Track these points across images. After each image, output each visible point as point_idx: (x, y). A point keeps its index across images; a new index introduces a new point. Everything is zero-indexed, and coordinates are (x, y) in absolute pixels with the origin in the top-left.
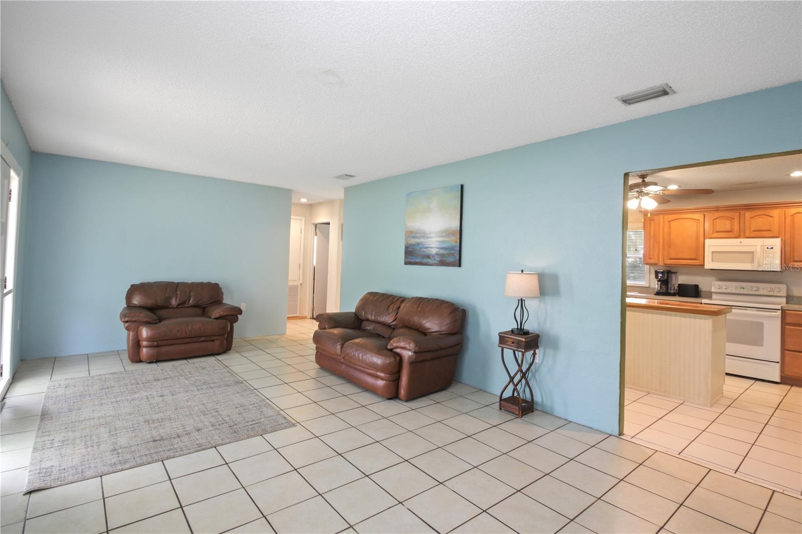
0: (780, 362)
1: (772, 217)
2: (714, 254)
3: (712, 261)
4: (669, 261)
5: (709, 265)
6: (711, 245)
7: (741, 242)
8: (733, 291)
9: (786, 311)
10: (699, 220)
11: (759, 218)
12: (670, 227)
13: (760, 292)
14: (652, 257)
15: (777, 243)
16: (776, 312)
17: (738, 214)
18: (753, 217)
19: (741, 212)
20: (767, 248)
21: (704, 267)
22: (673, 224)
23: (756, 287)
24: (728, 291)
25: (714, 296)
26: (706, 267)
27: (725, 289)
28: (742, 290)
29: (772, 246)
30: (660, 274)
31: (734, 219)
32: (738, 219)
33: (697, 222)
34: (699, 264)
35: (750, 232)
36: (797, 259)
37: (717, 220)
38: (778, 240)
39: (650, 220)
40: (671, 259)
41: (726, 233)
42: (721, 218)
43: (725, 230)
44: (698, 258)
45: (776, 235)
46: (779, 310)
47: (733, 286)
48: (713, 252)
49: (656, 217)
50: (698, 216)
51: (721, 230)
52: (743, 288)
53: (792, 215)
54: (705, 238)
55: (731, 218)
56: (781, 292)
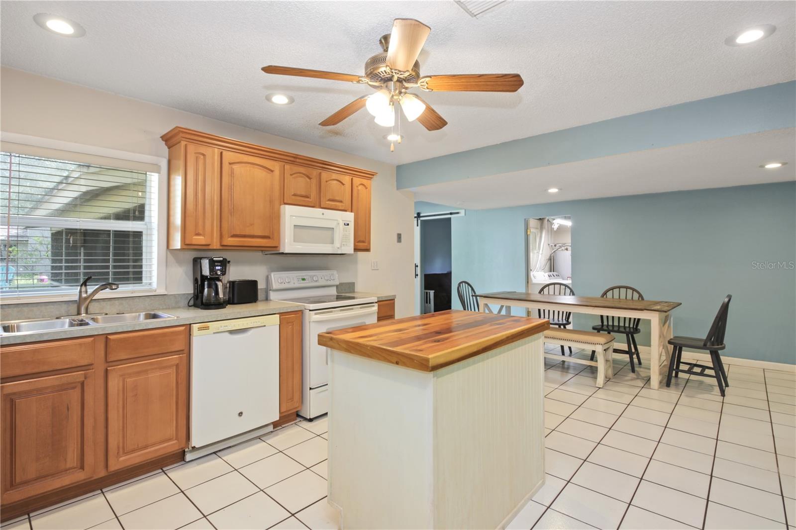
1: (344, 184)
2: (296, 230)
3: (294, 241)
5: (290, 247)
7: (323, 214)
10: (272, 171)
12: (232, 174)
13: (320, 283)
14: (200, 231)
15: (351, 218)
16: (374, 306)
17: (315, 173)
18: (328, 181)
20: (344, 224)
21: (278, 250)
26: (287, 250)
27: (289, 282)
28: (304, 282)
29: (348, 222)
30: (218, 266)
31: (311, 179)
32: (316, 180)
33: (272, 175)
34: (273, 246)
35: (326, 201)
36: (361, 239)
37: (294, 176)
38: (352, 214)
39: (197, 153)
40: (235, 236)
41: (303, 199)
42: (298, 175)
43: (303, 193)
44: (271, 236)
45: (348, 208)
46: (376, 303)
47: (294, 278)
48: (294, 225)
49: (208, 150)
50: (272, 165)
51: (298, 193)
52: (304, 279)
53: (357, 186)
54: (284, 204)
55: (308, 177)
56: (335, 280)
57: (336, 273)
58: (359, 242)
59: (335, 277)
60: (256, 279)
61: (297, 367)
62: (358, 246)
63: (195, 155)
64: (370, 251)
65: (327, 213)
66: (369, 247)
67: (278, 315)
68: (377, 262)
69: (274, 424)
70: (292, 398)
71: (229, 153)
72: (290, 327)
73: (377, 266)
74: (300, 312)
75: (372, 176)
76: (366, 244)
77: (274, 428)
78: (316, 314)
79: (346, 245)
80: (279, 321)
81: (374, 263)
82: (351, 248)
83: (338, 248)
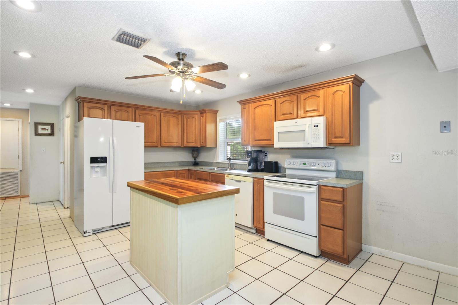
0: (318, 237)
1: (319, 97)
2: (280, 135)
3: (279, 141)
4: (255, 142)
5: (277, 144)
6: (278, 126)
7: (296, 122)
8: (298, 167)
9: (322, 187)
10: (271, 105)
11: (310, 99)
12: (255, 113)
13: (316, 167)
15: (321, 121)
16: (313, 188)
17: (296, 97)
18: (306, 99)
19: (298, 95)
20: (314, 126)
21: (274, 147)
22: (257, 110)
23: (314, 163)
24: (295, 167)
25: (288, 173)
27: (293, 165)
28: (304, 165)
29: (317, 124)
30: (249, 154)
31: (293, 102)
32: (296, 101)
33: (271, 107)
34: (272, 144)
35: (304, 113)
36: (337, 135)
37: (283, 104)
38: (322, 118)
39: (244, 108)
40: (256, 140)
41: (288, 115)
42: (285, 102)
43: (288, 112)
44: (271, 139)
45: (322, 114)
46: (316, 185)
47: (298, 163)
48: (279, 132)
49: (247, 106)
50: (271, 102)
51: (285, 113)
52: (305, 164)
53: (333, 94)
54: (276, 121)
55: (291, 101)
56: (331, 167)
57: (333, 162)
58: (335, 138)
59: (331, 164)
60: (277, 161)
61: (262, 207)
62: (335, 141)
63: (243, 109)
64: (351, 145)
65: (300, 121)
66: (348, 141)
67: (253, 178)
68: (398, 155)
69: (256, 231)
70: (259, 222)
71: (254, 104)
72: (258, 185)
73: (398, 159)
74: (263, 179)
75: (352, 79)
76: (344, 139)
77: (256, 233)
78: (267, 182)
79: (316, 141)
80: (253, 181)
81: (393, 156)
82: (321, 143)
83: (309, 144)
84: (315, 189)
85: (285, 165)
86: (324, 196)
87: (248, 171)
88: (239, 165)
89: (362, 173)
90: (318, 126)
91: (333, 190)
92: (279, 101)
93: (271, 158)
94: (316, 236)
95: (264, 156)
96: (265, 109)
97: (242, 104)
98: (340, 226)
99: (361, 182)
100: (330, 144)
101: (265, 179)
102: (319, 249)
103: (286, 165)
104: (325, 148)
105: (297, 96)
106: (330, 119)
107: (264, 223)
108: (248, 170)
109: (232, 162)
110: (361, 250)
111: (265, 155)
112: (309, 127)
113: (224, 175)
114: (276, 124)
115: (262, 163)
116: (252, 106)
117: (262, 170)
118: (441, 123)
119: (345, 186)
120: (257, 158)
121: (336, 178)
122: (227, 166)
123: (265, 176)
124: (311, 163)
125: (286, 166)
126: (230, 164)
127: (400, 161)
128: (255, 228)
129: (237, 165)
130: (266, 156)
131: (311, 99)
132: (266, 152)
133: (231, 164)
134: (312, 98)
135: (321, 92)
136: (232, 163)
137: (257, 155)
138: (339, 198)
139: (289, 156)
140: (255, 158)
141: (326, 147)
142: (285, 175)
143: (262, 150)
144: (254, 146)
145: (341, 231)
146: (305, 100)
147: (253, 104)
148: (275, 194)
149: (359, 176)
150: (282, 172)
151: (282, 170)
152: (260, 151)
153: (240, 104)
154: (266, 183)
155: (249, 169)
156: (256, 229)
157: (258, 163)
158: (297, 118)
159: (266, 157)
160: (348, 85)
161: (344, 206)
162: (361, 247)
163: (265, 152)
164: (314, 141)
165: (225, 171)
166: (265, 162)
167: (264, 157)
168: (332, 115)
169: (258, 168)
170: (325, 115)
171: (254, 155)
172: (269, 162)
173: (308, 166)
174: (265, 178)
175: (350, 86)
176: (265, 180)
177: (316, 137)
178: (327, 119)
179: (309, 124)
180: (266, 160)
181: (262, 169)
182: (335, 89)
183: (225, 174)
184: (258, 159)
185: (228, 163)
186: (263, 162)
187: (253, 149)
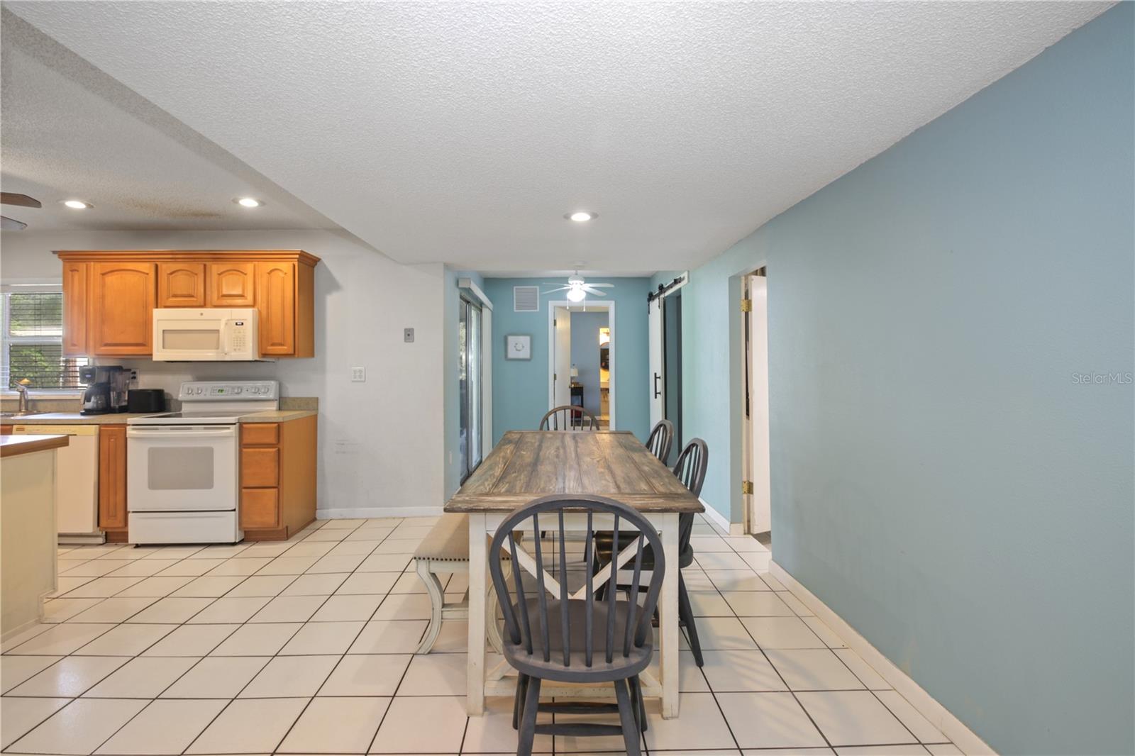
0: (237, 510)
1: (246, 274)
2: (167, 335)
3: (164, 348)
4: (103, 348)
5: (159, 354)
6: (162, 318)
7: (202, 314)
8: (209, 397)
9: (244, 426)
10: (147, 274)
11: (228, 274)
12: (103, 285)
13: (244, 396)
14: (75, 343)
15: (248, 315)
16: (229, 428)
17: (202, 267)
18: (222, 273)
19: (207, 263)
20: (237, 324)
21: (152, 358)
22: (110, 279)
23: (238, 387)
24: (201, 397)
25: (186, 408)
26: (155, 358)
27: (198, 394)
28: (221, 393)
29: (242, 321)
30: (89, 374)
31: (196, 274)
32: (202, 275)
33: (146, 278)
34: (147, 353)
35: (218, 298)
36: (276, 341)
37: (173, 275)
38: (250, 310)
39: (72, 271)
40: (106, 345)
41: (186, 299)
42: (180, 273)
43: (185, 293)
44: (146, 342)
45: (251, 303)
46: (235, 424)
47: (208, 389)
48: (164, 331)
49: (82, 266)
50: (147, 267)
51: (179, 292)
52: (222, 391)
53: (269, 273)
54: (157, 307)
55: (192, 273)
56: (268, 393)
57: (273, 384)
58: (273, 345)
59: (269, 389)
60: (162, 388)
62: (272, 349)
63: (70, 272)
64: (296, 356)
65: (209, 312)
66: (291, 351)
67: (97, 426)
68: (360, 371)
69: (106, 539)
70: (115, 516)
71: (103, 264)
72: (112, 440)
73: (360, 377)
74: (125, 425)
75: (297, 256)
76: (285, 348)
77: (106, 542)
78: (134, 429)
79: (239, 349)
80: (97, 431)
81: (355, 371)
82: (248, 352)
83: (226, 354)
84: (233, 430)
85: (178, 395)
86: (247, 440)
87: (82, 414)
88: (55, 403)
89: (317, 400)
90: (242, 324)
91: (262, 428)
92: (165, 268)
93: (145, 382)
94: (233, 508)
95: (129, 379)
96: (131, 279)
97: (64, 260)
98: (272, 482)
99: (313, 413)
100: (264, 355)
101: (129, 425)
102: (240, 529)
103: (180, 395)
104: (256, 361)
105: (205, 266)
106: (264, 313)
107: (126, 513)
108: (83, 411)
109: (31, 395)
110: (315, 519)
111: (133, 375)
112: (226, 324)
113: (9, 427)
114: (158, 314)
115: (123, 394)
116: (96, 268)
117: (123, 410)
118: (406, 330)
119: (281, 420)
120: (109, 383)
121: (277, 410)
122: (16, 406)
123: (129, 419)
124: (233, 388)
125: (181, 397)
126: (23, 403)
127: (363, 379)
128: (104, 533)
129: (46, 403)
130: (134, 378)
131: (231, 276)
132: (133, 371)
133: (27, 401)
134: (232, 274)
135: (249, 267)
136: (30, 398)
137: (109, 377)
138: (272, 440)
139: (189, 377)
140: (102, 384)
141: (258, 359)
142: (181, 414)
143: (123, 366)
144: (100, 356)
145: (275, 490)
146: (219, 274)
147: (98, 265)
148: (153, 453)
149: (312, 404)
150: (173, 409)
151: (173, 405)
152: (119, 369)
153: (59, 258)
154: (131, 432)
155: (85, 409)
156: (106, 533)
157: (112, 395)
158: (204, 306)
159: (135, 380)
160: (291, 264)
161: (279, 450)
162: (315, 514)
163: (129, 370)
164: (235, 350)
165: (12, 418)
166: (130, 392)
167: (128, 382)
168: (268, 308)
169: (112, 405)
170: (256, 307)
171: (103, 378)
172: (141, 390)
173: (227, 395)
174: (128, 423)
175: (294, 266)
176: (128, 427)
177: (239, 343)
178: (260, 312)
179: (226, 319)
180: (132, 387)
181: (122, 406)
182: (271, 265)
183: (12, 425)
184: (112, 385)
185: (18, 398)
186: (125, 393)
187: (98, 364)
